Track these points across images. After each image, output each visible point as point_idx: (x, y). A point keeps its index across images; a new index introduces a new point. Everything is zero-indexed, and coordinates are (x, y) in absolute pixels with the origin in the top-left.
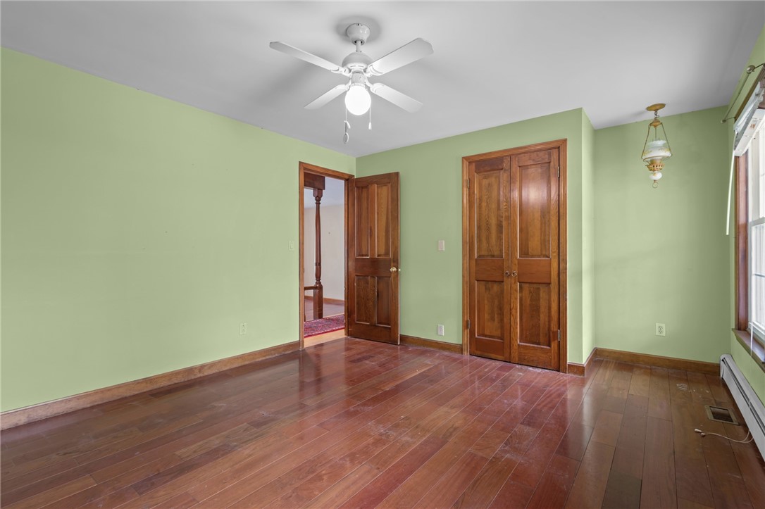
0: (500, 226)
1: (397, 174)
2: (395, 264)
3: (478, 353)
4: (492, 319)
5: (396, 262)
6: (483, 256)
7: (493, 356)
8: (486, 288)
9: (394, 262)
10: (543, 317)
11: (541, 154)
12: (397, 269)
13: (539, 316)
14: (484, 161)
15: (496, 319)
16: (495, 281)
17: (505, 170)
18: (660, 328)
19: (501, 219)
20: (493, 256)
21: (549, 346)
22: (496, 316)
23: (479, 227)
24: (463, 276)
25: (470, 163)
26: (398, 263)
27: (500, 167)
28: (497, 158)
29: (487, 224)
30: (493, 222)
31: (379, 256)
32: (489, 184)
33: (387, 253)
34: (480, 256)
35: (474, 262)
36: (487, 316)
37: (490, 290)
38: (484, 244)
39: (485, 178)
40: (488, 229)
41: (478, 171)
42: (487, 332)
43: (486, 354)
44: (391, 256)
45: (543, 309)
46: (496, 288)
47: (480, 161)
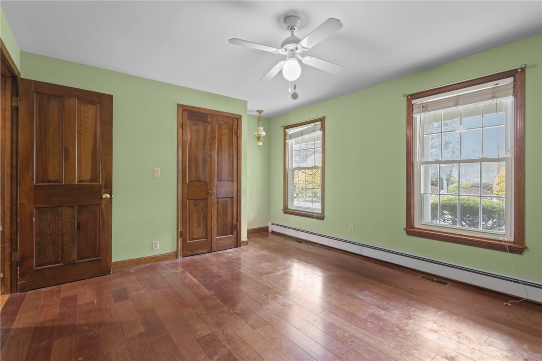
0: (204, 160)
1: (111, 97)
2: (108, 190)
3: (189, 253)
4: (199, 226)
5: (109, 188)
6: (192, 181)
7: (200, 252)
8: (194, 205)
9: (106, 188)
10: (229, 218)
11: (229, 120)
12: (111, 195)
13: (227, 218)
14: (194, 112)
15: (202, 226)
16: (201, 199)
17: (209, 123)
18: (251, 215)
19: (206, 156)
20: (200, 181)
21: (232, 234)
22: (202, 223)
23: (189, 160)
24: (178, 197)
25: (183, 110)
26: (112, 189)
27: (206, 120)
28: (203, 113)
29: (196, 159)
30: (200, 157)
31: (80, 181)
32: (197, 130)
33: (94, 179)
34: (190, 181)
35: (186, 186)
36: (195, 225)
37: (197, 206)
38: (194, 173)
39: (194, 124)
40: (197, 162)
41: (190, 118)
42: (195, 236)
43: (195, 252)
44: (101, 182)
45: (229, 213)
46: (202, 204)
47: (191, 111)
